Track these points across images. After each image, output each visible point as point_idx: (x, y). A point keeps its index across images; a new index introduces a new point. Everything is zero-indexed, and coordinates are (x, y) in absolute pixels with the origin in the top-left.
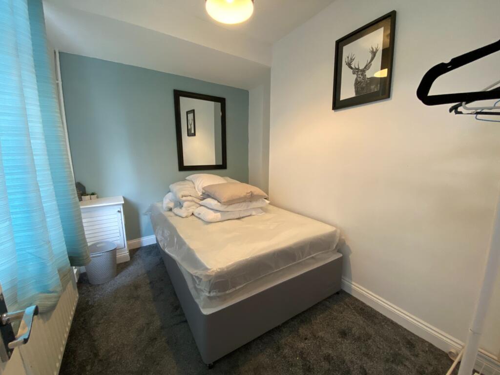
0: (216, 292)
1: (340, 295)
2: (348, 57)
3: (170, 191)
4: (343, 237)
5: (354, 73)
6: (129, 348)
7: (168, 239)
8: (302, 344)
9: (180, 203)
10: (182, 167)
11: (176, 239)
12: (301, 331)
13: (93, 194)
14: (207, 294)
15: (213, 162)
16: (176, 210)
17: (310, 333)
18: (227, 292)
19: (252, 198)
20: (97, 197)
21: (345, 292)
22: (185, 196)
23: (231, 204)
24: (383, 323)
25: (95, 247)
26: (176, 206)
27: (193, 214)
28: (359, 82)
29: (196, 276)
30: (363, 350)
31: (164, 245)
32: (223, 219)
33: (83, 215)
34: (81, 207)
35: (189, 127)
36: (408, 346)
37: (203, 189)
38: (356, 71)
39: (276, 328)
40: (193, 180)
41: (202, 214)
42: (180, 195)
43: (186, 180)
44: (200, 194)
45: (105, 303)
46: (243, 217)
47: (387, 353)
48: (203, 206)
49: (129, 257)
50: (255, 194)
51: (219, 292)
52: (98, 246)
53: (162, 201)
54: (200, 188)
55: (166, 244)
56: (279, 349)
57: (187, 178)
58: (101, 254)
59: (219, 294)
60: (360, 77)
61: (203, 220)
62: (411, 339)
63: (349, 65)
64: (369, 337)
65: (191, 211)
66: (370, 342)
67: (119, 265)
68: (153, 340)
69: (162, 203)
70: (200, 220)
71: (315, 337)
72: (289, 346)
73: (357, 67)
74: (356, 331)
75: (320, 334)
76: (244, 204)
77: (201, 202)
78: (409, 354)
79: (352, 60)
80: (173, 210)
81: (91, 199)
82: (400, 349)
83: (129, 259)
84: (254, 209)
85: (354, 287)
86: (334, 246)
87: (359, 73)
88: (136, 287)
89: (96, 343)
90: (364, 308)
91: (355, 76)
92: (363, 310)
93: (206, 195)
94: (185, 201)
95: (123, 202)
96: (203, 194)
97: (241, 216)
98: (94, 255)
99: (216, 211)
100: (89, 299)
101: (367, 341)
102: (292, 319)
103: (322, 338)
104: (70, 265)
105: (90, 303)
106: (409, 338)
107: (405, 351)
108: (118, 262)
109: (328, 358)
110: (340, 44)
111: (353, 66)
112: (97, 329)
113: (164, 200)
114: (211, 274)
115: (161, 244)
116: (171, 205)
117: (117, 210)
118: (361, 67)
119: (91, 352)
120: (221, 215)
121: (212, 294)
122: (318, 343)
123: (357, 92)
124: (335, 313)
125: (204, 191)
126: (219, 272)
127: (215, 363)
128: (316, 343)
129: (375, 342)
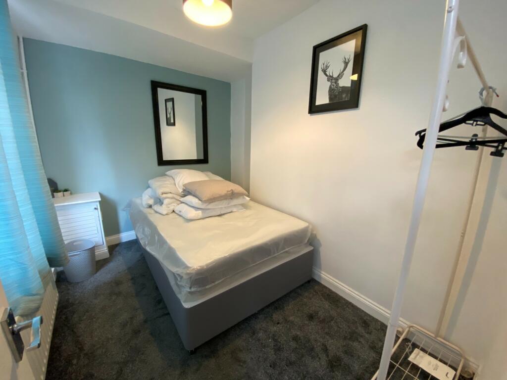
0: (196, 287)
1: (311, 283)
2: (324, 64)
3: (149, 187)
4: (315, 232)
5: (328, 81)
6: (113, 342)
7: (149, 238)
8: (275, 328)
9: (160, 199)
10: (161, 162)
11: (156, 237)
12: (275, 316)
13: (66, 190)
14: (189, 290)
15: (194, 157)
16: (156, 208)
17: (282, 318)
18: (207, 287)
19: (232, 195)
20: (71, 194)
21: (315, 280)
22: (165, 193)
23: (212, 202)
24: (345, 307)
25: (72, 246)
26: (155, 203)
27: (173, 211)
28: (332, 90)
29: (177, 274)
30: (326, 330)
31: (145, 243)
32: (205, 217)
33: (58, 213)
34: (56, 205)
35: (168, 116)
36: (364, 325)
37: (184, 185)
38: (330, 78)
39: (252, 315)
40: (173, 176)
41: (183, 211)
42: (160, 191)
43: (166, 175)
44: (181, 190)
45: (86, 301)
46: (224, 214)
47: (346, 332)
48: (183, 203)
49: (108, 254)
50: (236, 191)
51: (200, 287)
52: (74, 244)
53: (142, 196)
54: (181, 184)
55: (147, 243)
56: (254, 333)
57: (167, 173)
58: (79, 253)
59: (199, 289)
60: (334, 85)
61: (184, 218)
62: (367, 319)
63: (324, 71)
64: (332, 318)
65: (172, 208)
66: (332, 323)
67: (98, 262)
68: (136, 332)
69: (142, 199)
70: (181, 218)
71: (286, 321)
72: (263, 330)
73: (331, 75)
74: (321, 314)
75: (291, 318)
76: (225, 202)
77: (182, 199)
78: (363, 332)
79: (327, 67)
80: (153, 207)
81: (64, 196)
82: (357, 328)
83: (108, 255)
84: (235, 206)
85: (323, 276)
86: (306, 241)
87: (333, 81)
88: (117, 283)
89: (80, 339)
90: (330, 294)
91: (329, 83)
92: (330, 295)
93: (187, 192)
94: (166, 198)
95: (100, 199)
96: (184, 190)
97: (222, 213)
98: (71, 254)
99: (197, 209)
100: (70, 297)
101: (330, 322)
102: (268, 306)
103: (292, 322)
104: (49, 266)
105: (70, 301)
106: (365, 318)
107: (361, 330)
108: (97, 259)
109: (296, 339)
110: (318, 50)
111: (328, 73)
112: (80, 326)
113: (143, 195)
114: (191, 272)
115: (142, 242)
116: (151, 202)
117: (93, 208)
118: (335, 76)
119: (76, 347)
120: (202, 213)
121: (193, 290)
122: (288, 326)
123: (330, 99)
124: (305, 300)
125: (184, 188)
126: (198, 270)
127: (196, 349)
128: (287, 327)
129: (337, 323)
